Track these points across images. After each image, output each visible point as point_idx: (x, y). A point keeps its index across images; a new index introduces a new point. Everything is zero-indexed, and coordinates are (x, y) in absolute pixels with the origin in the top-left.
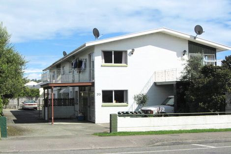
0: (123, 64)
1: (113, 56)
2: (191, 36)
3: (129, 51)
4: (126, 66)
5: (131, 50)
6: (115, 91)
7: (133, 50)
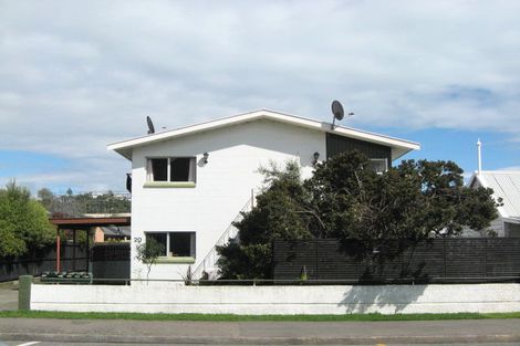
0: (190, 183)
1: (169, 167)
2: (323, 123)
3: (199, 157)
4: (194, 187)
5: (202, 156)
6: (172, 234)
7: (206, 155)
